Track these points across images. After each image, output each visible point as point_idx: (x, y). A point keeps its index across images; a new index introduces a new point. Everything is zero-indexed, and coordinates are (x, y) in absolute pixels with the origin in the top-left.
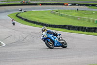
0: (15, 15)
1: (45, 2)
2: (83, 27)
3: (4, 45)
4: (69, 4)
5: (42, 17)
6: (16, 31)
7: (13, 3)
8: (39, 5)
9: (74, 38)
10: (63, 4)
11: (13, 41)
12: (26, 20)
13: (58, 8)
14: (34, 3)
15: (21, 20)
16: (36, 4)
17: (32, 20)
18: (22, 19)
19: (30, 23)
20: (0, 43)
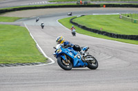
0: (69, 20)
1: (111, 3)
3: (53, 62)
5: (106, 24)
7: (65, 4)
8: (103, 6)
12: (84, 28)
13: (129, 12)
14: (96, 3)
17: (93, 28)
19: (90, 32)
20: (47, 59)
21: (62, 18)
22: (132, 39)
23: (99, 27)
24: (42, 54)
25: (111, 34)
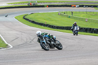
0: (22, 17)
1: (52, 4)
2: (91, 29)
3: (12, 47)
4: (76, 6)
5: (49, 19)
6: (23, 33)
7: (20, 5)
8: (46, 7)
9: (81, 39)
10: (71, 6)
11: (20, 43)
12: (33, 22)
14: (42, 4)
15: (28, 22)
16: (43, 6)
17: (39, 22)
18: (30, 21)
20: (7, 45)
21: (18, 15)
22: (67, 29)
23: (44, 21)
24: (4, 42)
25: (53, 26)
